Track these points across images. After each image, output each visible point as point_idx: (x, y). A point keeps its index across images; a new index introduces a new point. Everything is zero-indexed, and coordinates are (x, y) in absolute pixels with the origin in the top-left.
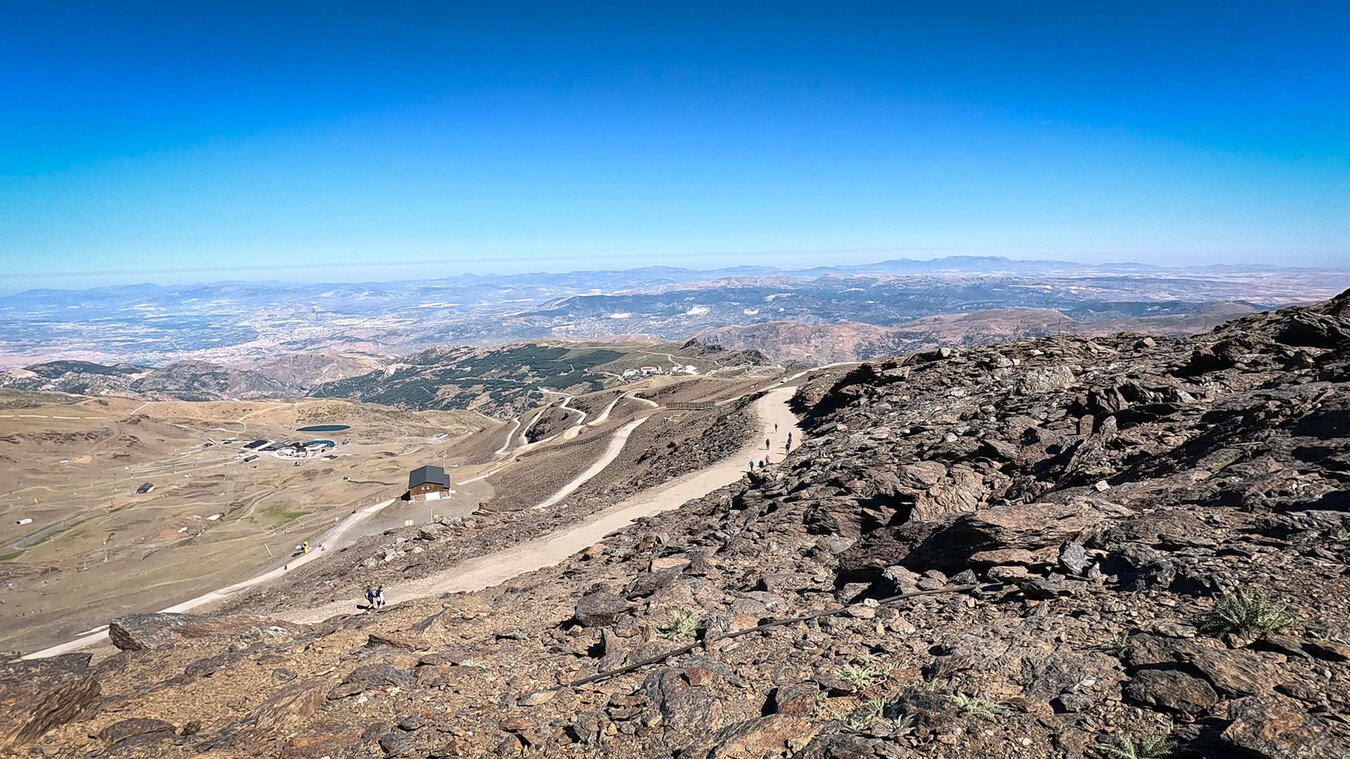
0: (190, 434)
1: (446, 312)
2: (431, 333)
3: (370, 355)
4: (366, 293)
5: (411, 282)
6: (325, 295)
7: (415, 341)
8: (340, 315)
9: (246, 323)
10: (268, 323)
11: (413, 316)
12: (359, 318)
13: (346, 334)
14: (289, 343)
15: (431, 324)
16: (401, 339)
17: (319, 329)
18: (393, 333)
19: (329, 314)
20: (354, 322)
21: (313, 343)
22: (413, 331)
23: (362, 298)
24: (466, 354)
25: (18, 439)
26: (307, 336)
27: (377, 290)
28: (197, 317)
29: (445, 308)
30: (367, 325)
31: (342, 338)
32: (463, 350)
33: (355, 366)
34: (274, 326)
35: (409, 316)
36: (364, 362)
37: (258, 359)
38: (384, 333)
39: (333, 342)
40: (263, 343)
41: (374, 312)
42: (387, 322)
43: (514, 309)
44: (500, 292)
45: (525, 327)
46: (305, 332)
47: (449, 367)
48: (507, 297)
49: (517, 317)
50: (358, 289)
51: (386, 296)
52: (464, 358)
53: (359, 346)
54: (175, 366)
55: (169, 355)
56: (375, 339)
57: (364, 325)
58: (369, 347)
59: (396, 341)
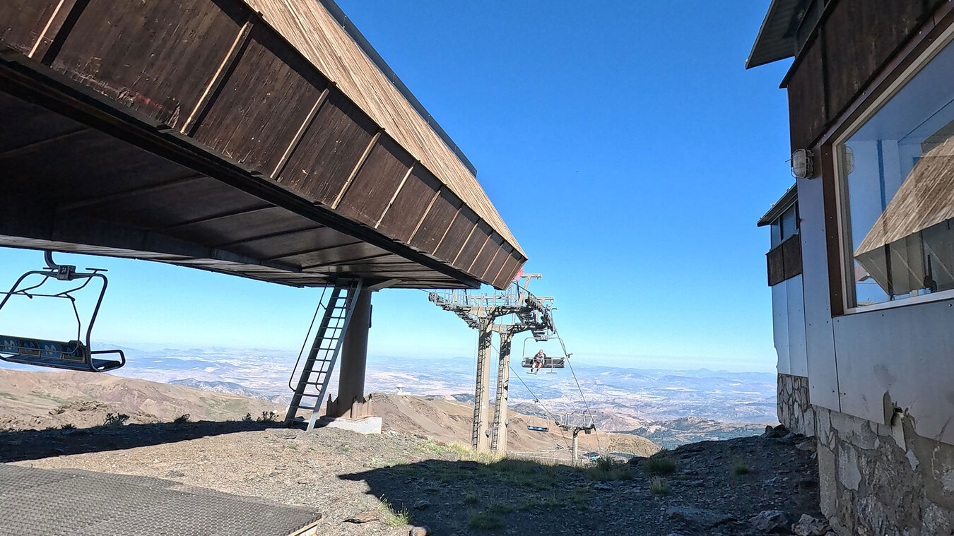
0: (545, 439)
1: (688, 395)
2: (677, 408)
3: (634, 418)
4: (630, 375)
5: (660, 370)
6: (603, 374)
7: (665, 413)
8: (612, 388)
9: (556, 386)
10: (568, 388)
11: (662, 395)
12: (624, 392)
13: (616, 401)
14: (579, 402)
15: (675, 402)
16: (654, 410)
17: (598, 395)
18: (647, 405)
19: (605, 386)
20: (621, 394)
21: (594, 404)
22: (662, 406)
23: (626, 378)
24: (712, 426)
25: (458, 419)
26: (591, 399)
27: (637, 374)
28: (530, 379)
29: (685, 392)
30: (630, 397)
31: (613, 404)
32: (710, 423)
33: (624, 424)
34: (571, 390)
35: (659, 394)
36: (630, 422)
37: (561, 410)
38: (642, 404)
39: (607, 405)
40: (565, 400)
41: (635, 389)
42: (644, 397)
43: (743, 399)
44: (731, 384)
45: (755, 415)
46: (590, 396)
47: (698, 435)
48: (737, 389)
49: (747, 405)
50: (625, 372)
51: (643, 379)
52: (712, 429)
53: (624, 410)
54: (519, 405)
55: (514, 400)
56: (636, 407)
57: (626, 396)
58: (632, 412)
59: (649, 410)
